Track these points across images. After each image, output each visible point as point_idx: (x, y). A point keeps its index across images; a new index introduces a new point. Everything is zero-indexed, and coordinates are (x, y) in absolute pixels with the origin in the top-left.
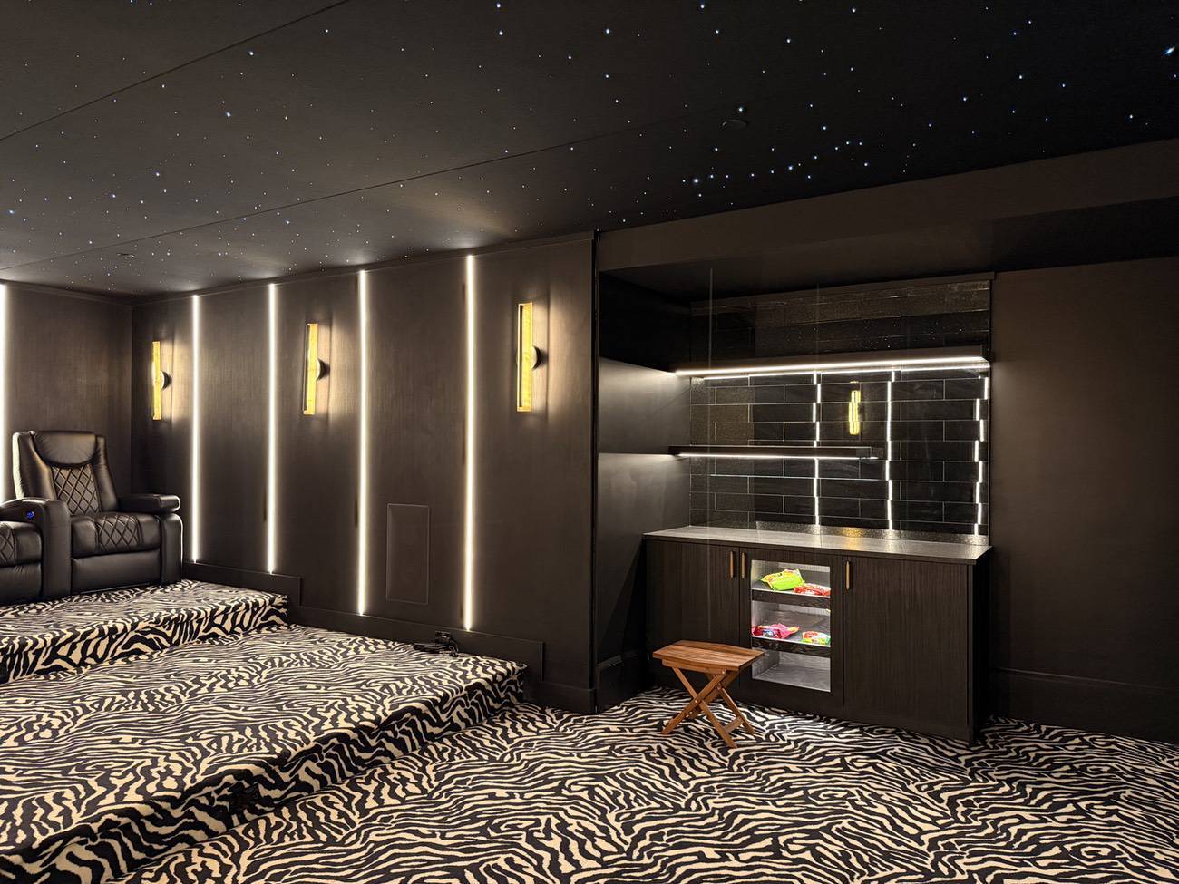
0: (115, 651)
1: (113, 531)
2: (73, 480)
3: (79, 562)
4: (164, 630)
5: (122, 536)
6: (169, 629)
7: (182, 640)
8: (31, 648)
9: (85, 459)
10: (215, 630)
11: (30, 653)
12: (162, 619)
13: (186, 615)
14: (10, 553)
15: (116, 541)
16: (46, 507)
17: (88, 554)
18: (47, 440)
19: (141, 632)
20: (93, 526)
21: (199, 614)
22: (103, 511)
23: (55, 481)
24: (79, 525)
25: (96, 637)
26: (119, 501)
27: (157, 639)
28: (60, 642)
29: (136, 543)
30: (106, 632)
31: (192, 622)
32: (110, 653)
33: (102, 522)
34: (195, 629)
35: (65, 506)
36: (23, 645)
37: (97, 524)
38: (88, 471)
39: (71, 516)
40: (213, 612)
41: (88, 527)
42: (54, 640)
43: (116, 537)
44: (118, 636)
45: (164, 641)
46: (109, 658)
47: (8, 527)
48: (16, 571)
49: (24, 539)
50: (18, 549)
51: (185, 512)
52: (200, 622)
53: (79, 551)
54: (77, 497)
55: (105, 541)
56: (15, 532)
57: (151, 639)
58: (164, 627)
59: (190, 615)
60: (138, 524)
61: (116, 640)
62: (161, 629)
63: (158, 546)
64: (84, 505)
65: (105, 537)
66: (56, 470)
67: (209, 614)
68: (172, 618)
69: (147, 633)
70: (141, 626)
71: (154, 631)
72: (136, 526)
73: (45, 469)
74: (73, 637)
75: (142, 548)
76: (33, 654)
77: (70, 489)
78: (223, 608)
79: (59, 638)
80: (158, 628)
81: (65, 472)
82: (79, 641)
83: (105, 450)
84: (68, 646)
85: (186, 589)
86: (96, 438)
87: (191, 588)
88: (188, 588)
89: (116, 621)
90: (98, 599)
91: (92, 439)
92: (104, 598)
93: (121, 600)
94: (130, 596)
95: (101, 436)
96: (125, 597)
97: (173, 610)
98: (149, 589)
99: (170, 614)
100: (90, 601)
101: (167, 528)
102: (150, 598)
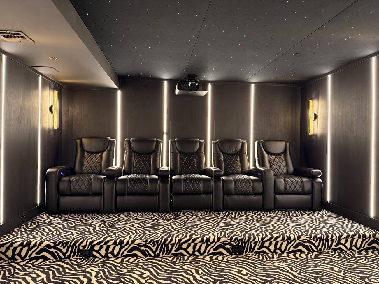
0: (290, 248)
1: (292, 184)
2: (277, 160)
3: (277, 196)
4: (314, 242)
5: (295, 187)
6: (316, 242)
7: (323, 249)
8: (253, 241)
9: (281, 151)
10: (340, 246)
11: (252, 243)
12: (313, 235)
13: (325, 236)
14: (251, 189)
15: (293, 189)
16: (264, 171)
17: (281, 193)
18: (267, 143)
19: (302, 241)
20: (283, 181)
21: (332, 236)
22: (288, 174)
23: (270, 160)
24: (277, 180)
25: (281, 240)
26: (295, 170)
27: (310, 246)
28: (265, 240)
29: (301, 190)
30: (286, 238)
31: (328, 240)
32: (288, 249)
33: (287, 179)
34: (330, 244)
35: (272, 172)
36: (249, 238)
37: (285, 180)
38: (282, 156)
39: (274, 176)
40: (340, 236)
41: (281, 182)
42: (263, 238)
43: (293, 187)
44: (291, 241)
45: (314, 248)
46: (287, 251)
47: (250, 179)
48: (253, 197)
49: (256, 184)
50: (254, 188)
52: (333, 241)
53: (277, 192)
54: (278, 167)
55: (288, 189)
56: (253, 181)
57: (307, 246)
58: (314, 240)
59: (328, 236)
60: (302, 182)
61: (290, 243)
62: (312, 241)
63: (311, 193)
64: (280, 171)
65: (288, 186)
66: (270, 156)
67: (338, 237)
68: (318, 236)
69: (305, 242)
70: (303, 238)
71: (309, 242)
72: (301, 183)
73: (266, 155)
74: (271, 238)
75: (304, 193)
76: (254, 243)
77: (275, 164)
78: (345, 235)
79: (265, 237)
80: (311, 240)
81: (274, 157)
82: (273, 241)
83: (289, 148)
84: (269, 242)
85: (324, 216)
86: (286, 143)
87: (327, 216)
88: (325, 216)
89: (291, 232)
90: (285, 214)
91: (284, 143)
92: (288, 214)
93: (294, 217)
94: (299, 215)
95: (288, 142)
96: (296, 216)
97: (318, 231)
98: (306, 212)
99: (317, 233)
100: (281, 215)
101: (315, 184)
102: (307, 219)
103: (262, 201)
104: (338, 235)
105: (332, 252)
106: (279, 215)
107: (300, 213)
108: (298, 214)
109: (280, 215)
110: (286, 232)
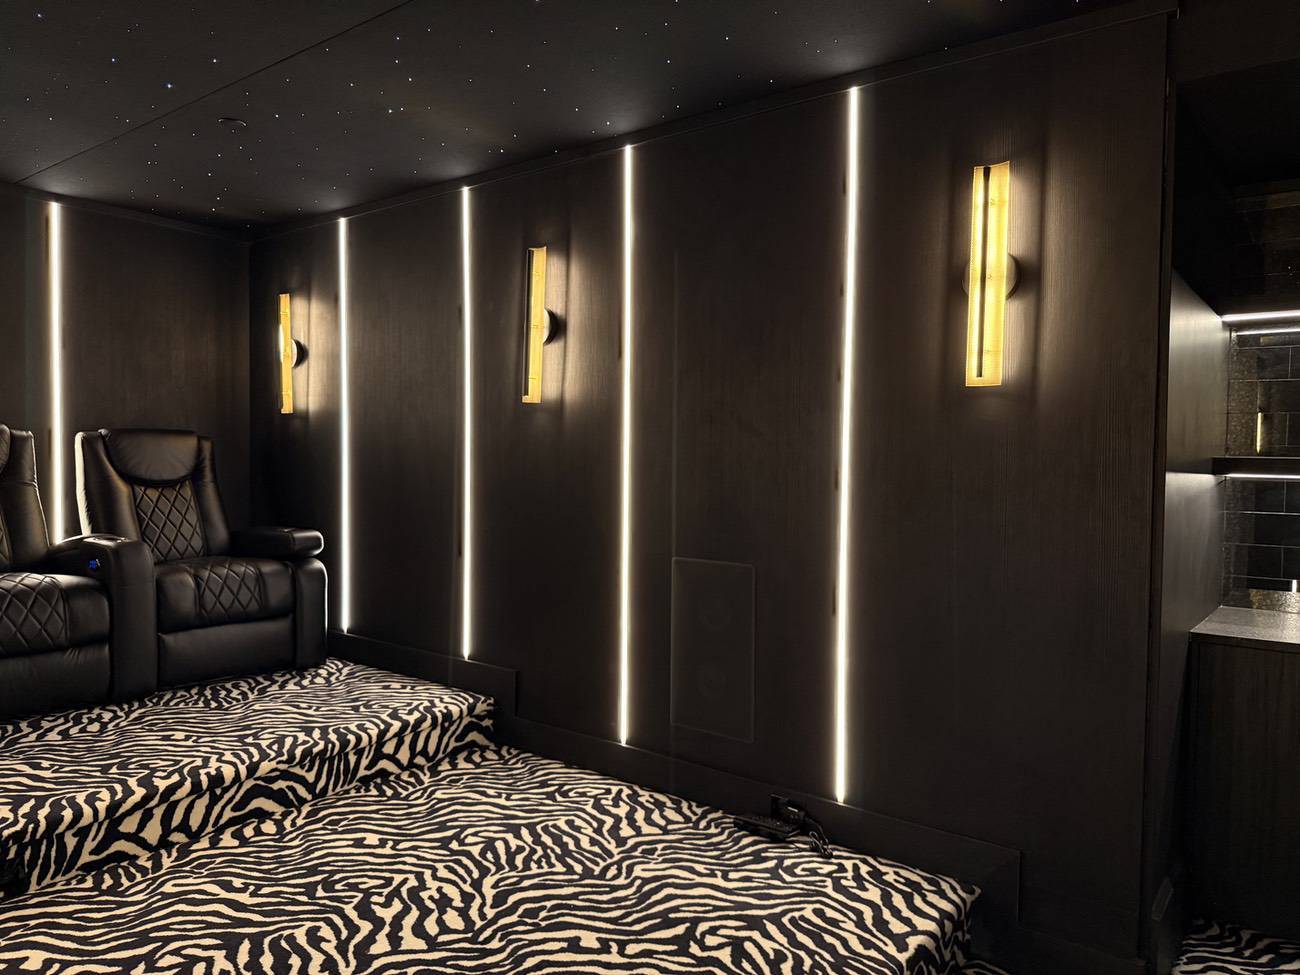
0: (219, 816)
1: (222, 588)
2: (165, 506)
3: (169, 639)
4: (302, 772)
5: (236, 596)
6: (310, 769)
7: (331, 787)
9: (182, 472)
10: (382, 764)
12: (298, 752)
13: (337, 744)
14: (58, 628)
15: (227, 605)
16: (116, 551)
17: (182, 626)
18: (125, 443)
19: (264, 779)
20: (190, 581)
21: (359, 739)
22: (210, 554)
23: (137, 507)
24: (171, 581)
25: (188, 796)
26: (233, 535)
27: (290, 788)
29: (257, 606)
30: (205, 783)
31: (347, 754)
32: (212, 819)
33: (205, 573)
34: (352, 765)
35: (147, 550)
37: (197, 578)
38: (187, 491)
39: (155, 564)
40: (382, 734)
41: (183, 584)
43: (226, 598)
44: (226, 790)
45: (302, 791)
46: (209, 828)
47: (55, 585)
48: (70, 657)
49: (81, 604)
50: (72, 621)
51: (331, 557)
52: (359, 753)
53: (169, 622)
54: (170, 532)
55: (209, 607)
56: (68, 593)
57: (281, 790)
58: (302, 767)
59: (345, 743)
60: (260, 577)
61: (220, 797)
62: (297, 770)
63: (290, 610)
64: (181, 544)
65: (209, 598)
66: (140, 491)
67: (374, 739)
68: (316, 750)
69: (275, 780)
70: (264, 769)
71: (285, 775)
72: (257, 580)
73: (122, 488)
74: (148, 798)
75: (266, 614)
77: (160, 519)
78: (396, 726)
80: (292, 770)
81: (153, 493)
82: (158, 805)
84: (138, 815)
85: (333, 679)
86: (199, 441)
87: (341, 678)
88: (337, 678)
89: (223, 758)
90: (199, 699)
91: (192, 442)
92: (209, 697)
93: (235, 703)
94: (249, 693)
95: (206, 438)
96: (240, 697)
97: (316, 734)
98: (277, 678)
99: (312, 742)
100: (187, 704)
101: (304, 581)
102: (279, 700)
103: (108, 663)
104: (374, 732)
105: (358, 791)
106: (177, 704)
107: (254, 685)
108: (245, 689)
109: (181, 705)
110: (206, 761)
